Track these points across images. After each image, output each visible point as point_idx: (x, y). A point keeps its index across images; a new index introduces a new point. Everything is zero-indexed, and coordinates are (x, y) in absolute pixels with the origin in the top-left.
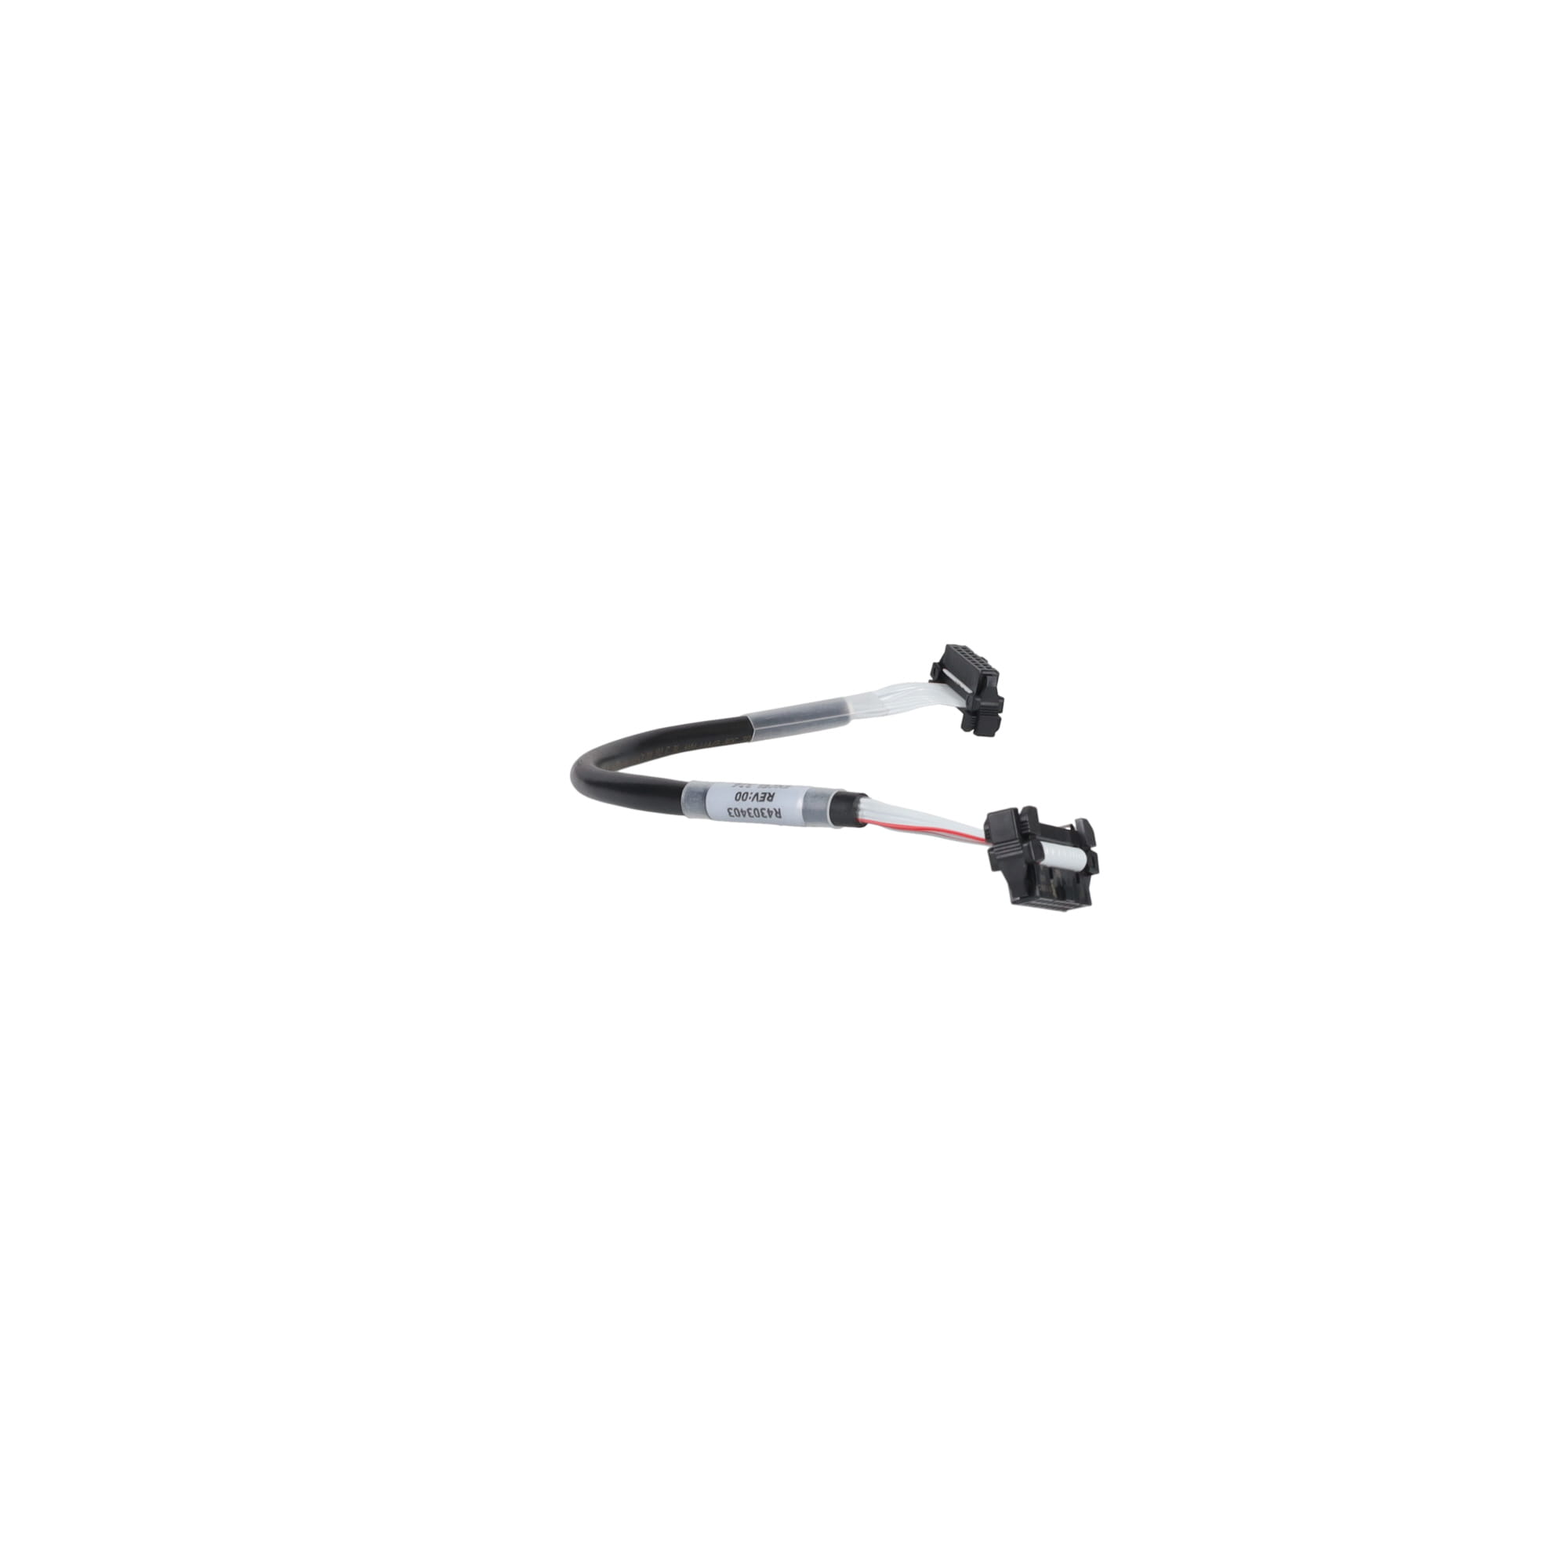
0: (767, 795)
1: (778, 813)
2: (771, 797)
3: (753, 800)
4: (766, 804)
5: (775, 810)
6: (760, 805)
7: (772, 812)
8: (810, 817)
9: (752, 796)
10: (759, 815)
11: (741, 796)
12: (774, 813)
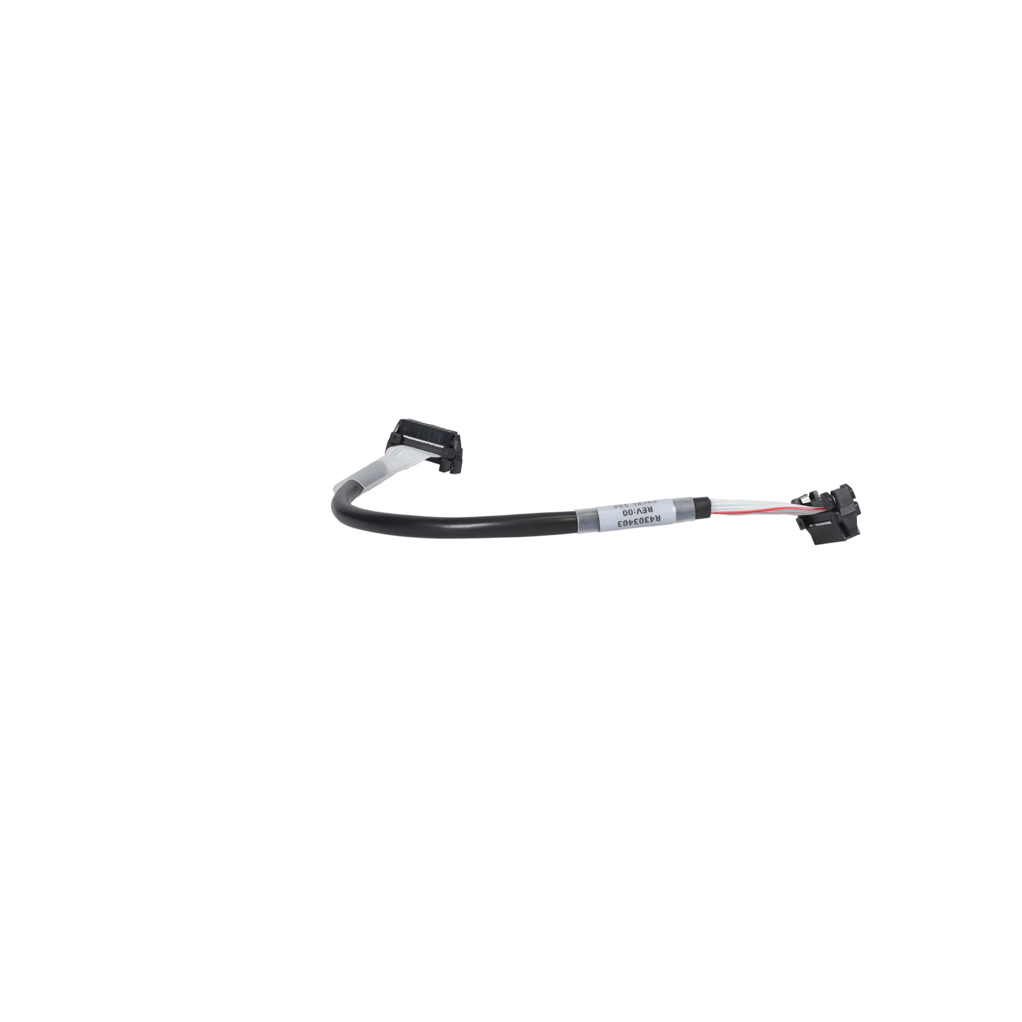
0: (647, 509)
1: (658, 518)
2: (651, 510)
3: (638, 513)
4: (649, 514)
5: (656, 516)
6: (644, 516)
7: (654, 518)
8: (681, 516)
9: (636, 511)
10: (644, 522)
11: (625, 513)
12: (656, 518)
